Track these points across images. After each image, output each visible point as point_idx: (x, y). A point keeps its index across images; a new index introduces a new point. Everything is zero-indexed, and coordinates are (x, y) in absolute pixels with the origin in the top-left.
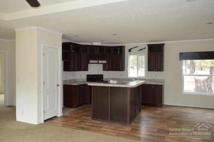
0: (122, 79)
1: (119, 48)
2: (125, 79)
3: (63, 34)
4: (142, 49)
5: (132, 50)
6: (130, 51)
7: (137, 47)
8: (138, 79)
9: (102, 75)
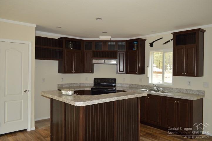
0: (142, 85)
1: (136, 43)
2: (145, 86)
3: (37, 25)
4: (169, 41)
5: (154, 44)
6: (151, 45)
7: (162, 38)
8: (161, 87)
9: (115, 80)
